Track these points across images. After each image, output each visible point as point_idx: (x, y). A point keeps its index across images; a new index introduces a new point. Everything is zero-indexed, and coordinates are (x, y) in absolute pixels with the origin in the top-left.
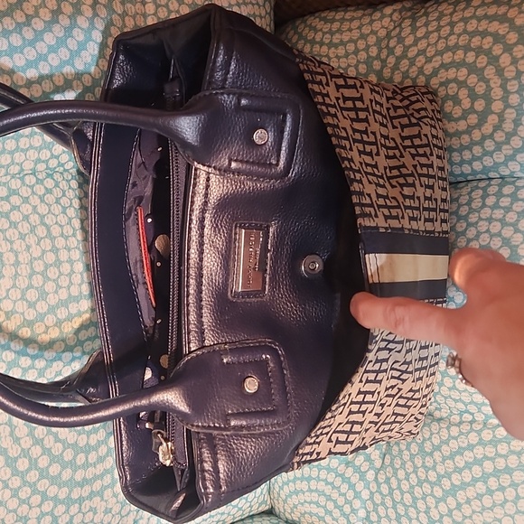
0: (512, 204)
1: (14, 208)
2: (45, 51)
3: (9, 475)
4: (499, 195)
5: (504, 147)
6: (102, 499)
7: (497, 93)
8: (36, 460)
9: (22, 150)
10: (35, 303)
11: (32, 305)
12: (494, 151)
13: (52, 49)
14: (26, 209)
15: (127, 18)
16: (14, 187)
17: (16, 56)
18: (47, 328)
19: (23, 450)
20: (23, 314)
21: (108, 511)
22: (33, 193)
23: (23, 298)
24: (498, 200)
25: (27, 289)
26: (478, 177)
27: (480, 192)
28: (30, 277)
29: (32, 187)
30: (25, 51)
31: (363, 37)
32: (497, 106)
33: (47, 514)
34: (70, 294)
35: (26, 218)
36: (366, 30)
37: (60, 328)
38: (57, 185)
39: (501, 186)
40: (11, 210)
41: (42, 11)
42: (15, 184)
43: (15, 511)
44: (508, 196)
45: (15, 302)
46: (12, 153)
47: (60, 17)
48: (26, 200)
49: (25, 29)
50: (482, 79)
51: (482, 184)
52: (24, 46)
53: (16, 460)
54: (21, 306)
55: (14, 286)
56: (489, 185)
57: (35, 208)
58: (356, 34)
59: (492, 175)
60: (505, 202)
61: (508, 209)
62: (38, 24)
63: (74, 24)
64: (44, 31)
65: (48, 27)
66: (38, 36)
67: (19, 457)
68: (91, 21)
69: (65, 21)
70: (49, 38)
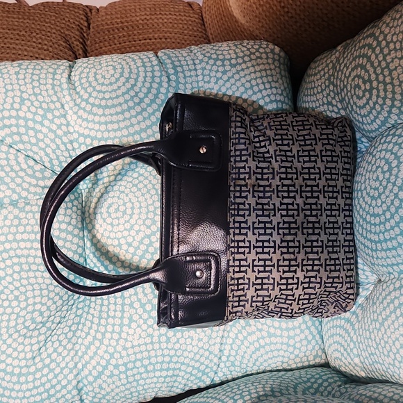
0: (392, 139)
1: (140, 182)
2: (145, 106)
3: (142, 312)
5: (384, 106)
6: (196, 333)
10: (150, 226)
11: (148, 227)
12: (381, 110)
13: (149, 105)
14: (146, 182)
15: (187, 85)
17: (131, 111)
19: (148, 300)
20: (144, 231)
21: (200, 340)
22: (151, 175)
23: (144, 224)
24: (386, 139)
25: (146, 219)
28: (147, 213)
31: (327, 65)
32: (375, 84)
33: (163, 335)
35: (146, 186)
41: (143, 89)
43: (146, 331)
44: (391, 135)
45: (140, 226)
47: (152, 90)
48: (146, 178)
49: (135, 98)
50: (367, 71)
52: (135, 106)
53: (145, 304)
54: (143, 228)
55: (139, 218)
57: (150, 181)
60: (389, 138)
61: (390, 142)
62: (141, 95)
63: (159, 92)
64: (144, 97)
65: (146, 95)
66: (141, 100)
67: (147, 303)
68: (167, 89)
69: (154, 91)
70: (147, 101)
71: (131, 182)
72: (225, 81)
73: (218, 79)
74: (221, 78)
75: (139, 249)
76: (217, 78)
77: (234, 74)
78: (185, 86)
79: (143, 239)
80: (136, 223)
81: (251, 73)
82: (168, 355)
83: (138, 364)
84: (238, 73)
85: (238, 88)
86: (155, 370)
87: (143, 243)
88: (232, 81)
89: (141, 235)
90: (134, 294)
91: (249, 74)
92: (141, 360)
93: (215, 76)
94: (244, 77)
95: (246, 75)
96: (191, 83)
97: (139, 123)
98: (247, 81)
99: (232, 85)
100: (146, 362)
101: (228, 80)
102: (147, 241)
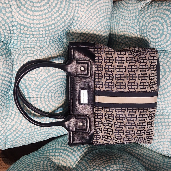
0: (166, 58)
1: (44, 50)
2: (53, 13)
4: (164, 55)
5: (166, 43)
7: (165, 30)
8: (46, 109)
9: (47, 37)
10: (48, 73)
11: (47, 73)
12: (164, 44)
13: (55, 13)
14: (47, 51)
16: (44, 45)
18: (50, 79)
19: (43, 106)
20: (45, 75)
22: (49, 47)
23: (45, 72)
24: (163, 57)
25: (46, 70)
26: (160, 50)
27: (159, 54)
29: (48, 45)
30: (49, 14)
31: (135, 9)
32: (165, 33)
33: (48, 121)
34: (56, 71)
35: (47, 53)
36: (136, 7)
37: (53, 79)
38: (54, 45)
39: (165, 53)
40: (43, 51)
41: (53, 4)
42: (45, 44)
43: (41, 120)
44: (166, 56)
45: (43, 72)
46: (44, 37)
48: (47, 48)
49: (49, 8)
50: (162, 25)
51: (160, 52)
52: (49, 12)
54: (44, 74)
55: (43, 69)
56: (162, 52)
57: (49, 50)
58: (133, 8)
59: (163, 50)
60: (165, 57)
61: (165, 59)
62: (52, 7)
63: (61, 7)
64: (53, 9)
65: (54, 8)
66: (52, 10)
67: (42, 108)
68: (65, 6)
69: (58, 6)
70: (54, 10)
71: (40, 50)
72: (91, 6)
73: (88, 4)
74: (89, 4)
75: (41, 83)
76: (87, 3)
77: (95, 3)
78: (73, 5)
79: (44, 78)
80: (41, 71)
81: (102, 3)
82: (48, 129)
83: (35, 133)
84: (97, 3)
85: (95, 10)
86: (41, 134)
87: (43, 81)
88: (94, 6)
89: (43, 77)
90: (37, 103)
91: (101, 4)
92: (36, 131)
93: (87, 2)
94: (99, 5)
95: (99, 4)
96: (75, 4)
97: (49, 22)
98: (100, 7)
99: (93, 8)
100: (38, 132)
101: (92, 6)
102: (45, 80)
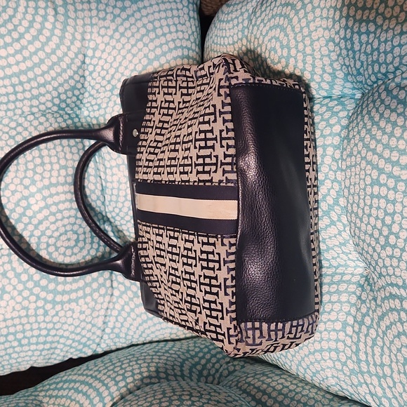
2: (26, 44)
3: (16, 283)
6: (78, 305)
8: (32, 276)
9: (20, 100)
10: (29, 186)
11: (27, 188)
13: (30, 42)
15: (78, 20)
16: (20, 122)
17: (9, 48)
18: (37, 201)
19: (24, 269)
20: (21, 192)
21: (82, 312)
22: (31, 125)
23: (21, 183)
25: (24, 178)
28: (25, 171)
29: (31, 122)
30: (14, 45)
33: (40, 308)
34: (50, 182)
37: (45, 201)
38: (47, 120)
40: (17, 134)
41: (23, 22)
42: (21, 120)
43: (20, 303)
45: (17, 185)
46: (14, 102)
47: (35, 24)
48: (26, 129)
49: (13, 33)
52: (13, 42)
53: (20, 274)
54: (20, 188)
55: (16, 177)
62: (21, 29)
63: (43, 27)
64: (25, 33)
65: (27, 30)
66: (22, 36)
67: (22, 273)
68: (54, 24)
69: (37, 26)
70: (28, 37)
71: (7, 133)
72: (124, 20)
73: (115, 17)
74: (119, 16)
75: (15, 212)
76: (114, 15)
77: (135, 12)
78: (76, 22)
79: (20, 200)
80: (12, 183)
81: (154, 12)
82: (46, 328)
83: (11, 338)
84: (140, 11)
85: (138, 29)
86: (29, 344)
87: (19, 205)
88: (132, 20)
89: (18, 196)
90: (8, 262)
91: (153, 14)
92: (14, 334)
93: (112, 13)
94: (147, 16)
95: (148, 14)
96: (83, 19)
97: (18, 63)
98: (149, 22)
99: (131, 25)
100: (20, 336)
101: (127, 19)
102: (24, 203)
